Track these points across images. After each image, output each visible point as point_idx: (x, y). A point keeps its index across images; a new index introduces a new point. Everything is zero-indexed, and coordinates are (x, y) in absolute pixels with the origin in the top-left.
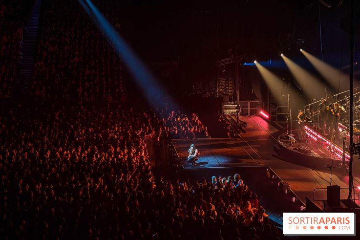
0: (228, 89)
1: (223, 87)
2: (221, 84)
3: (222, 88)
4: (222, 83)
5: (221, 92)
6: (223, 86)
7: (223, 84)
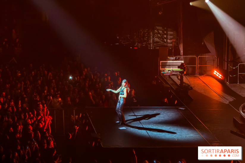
0: (167, 38)
1: (159, 35)
2: (156, 31)
3: (158, 38)
4: (158, 30)
5: (157, 42)
6: (159, 33)
7: (161, 32)
